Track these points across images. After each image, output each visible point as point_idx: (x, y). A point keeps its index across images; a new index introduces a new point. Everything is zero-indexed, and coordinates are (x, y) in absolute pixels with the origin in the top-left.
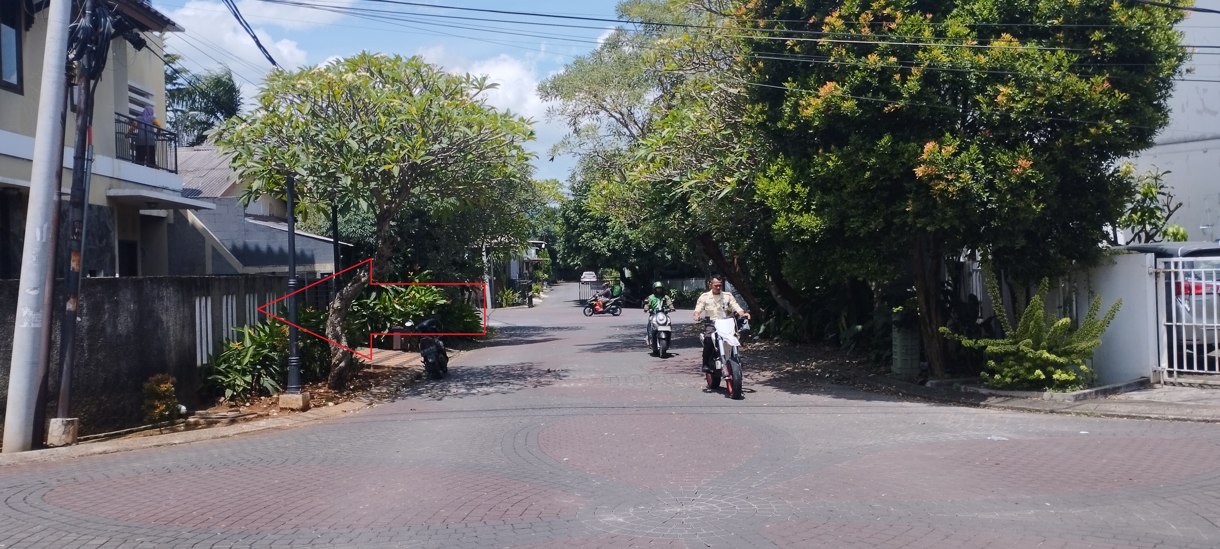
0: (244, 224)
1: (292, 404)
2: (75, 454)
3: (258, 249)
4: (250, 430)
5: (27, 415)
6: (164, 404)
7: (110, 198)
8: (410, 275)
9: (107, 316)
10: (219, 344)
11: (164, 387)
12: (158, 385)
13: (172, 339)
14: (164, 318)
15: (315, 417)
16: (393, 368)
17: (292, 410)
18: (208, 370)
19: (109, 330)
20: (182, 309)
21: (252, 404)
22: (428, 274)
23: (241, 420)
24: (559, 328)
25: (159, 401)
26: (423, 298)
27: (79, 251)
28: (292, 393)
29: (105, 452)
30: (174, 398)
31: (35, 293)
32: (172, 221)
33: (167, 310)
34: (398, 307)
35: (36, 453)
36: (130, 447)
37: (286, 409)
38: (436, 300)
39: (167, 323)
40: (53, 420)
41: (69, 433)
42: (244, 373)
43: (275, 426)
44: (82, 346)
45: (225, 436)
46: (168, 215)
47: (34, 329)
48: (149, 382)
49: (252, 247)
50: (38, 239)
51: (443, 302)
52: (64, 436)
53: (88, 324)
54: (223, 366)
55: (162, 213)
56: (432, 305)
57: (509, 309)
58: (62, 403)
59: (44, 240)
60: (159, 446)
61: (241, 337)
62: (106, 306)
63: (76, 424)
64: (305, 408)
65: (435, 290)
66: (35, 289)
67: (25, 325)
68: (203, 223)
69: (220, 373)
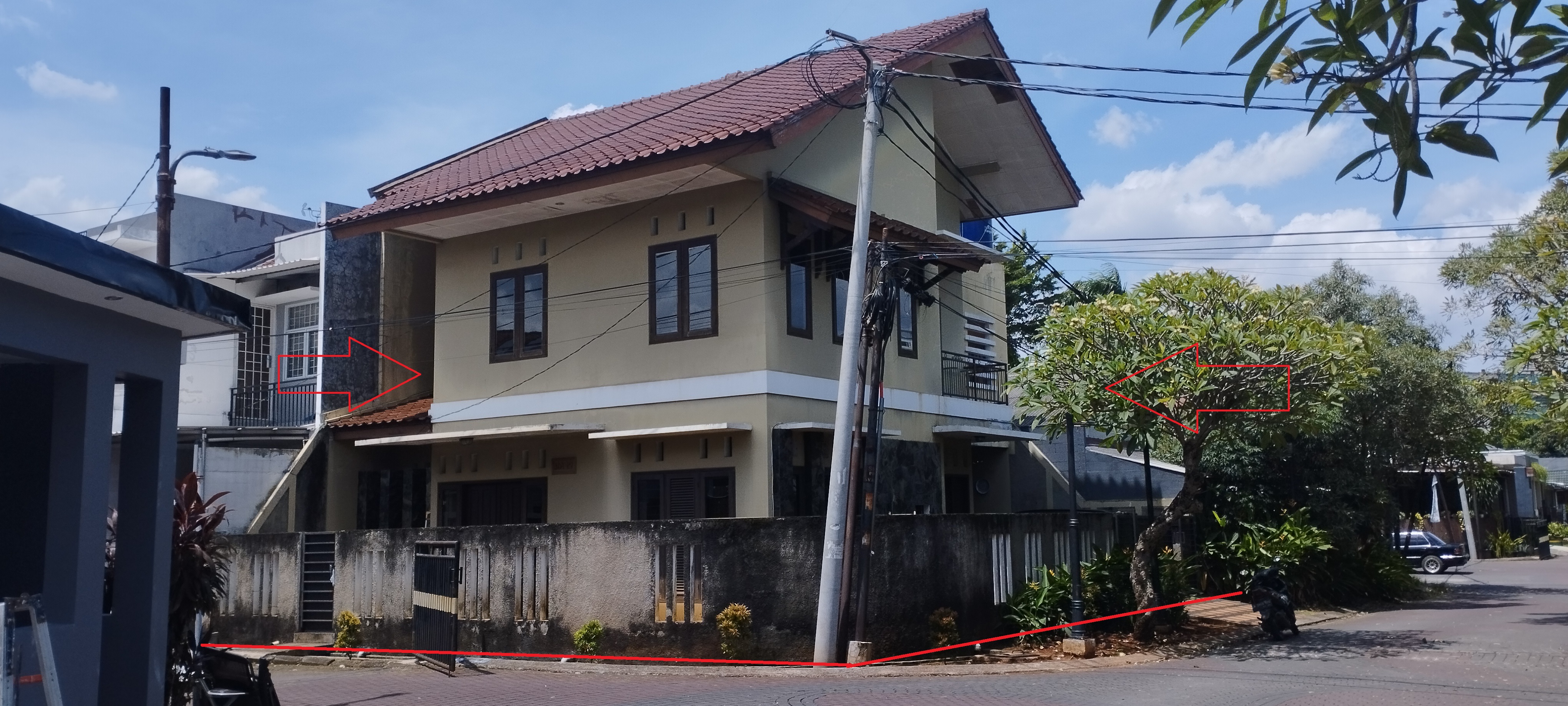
0: (1084, 453)
1: (1075, 650)
2: (866, 675)
3: (1099, 480)
4: (1022, 670)
5: (831, 635)
6: (946, 637)
7: (936, 435)
8: (1282, 512)
9: (905, 551)
10: (1019, 583)
11: (945, 620)
12: (941, 619)
13: (966, 575)
14: (958, 554)
15: (1094, 665)
16: (1236, 625)
17: (1075, 656)
18: (1004, 608)
19: (907, 563)
20: (976, 546)
21: (1045, 648)
22: (1305, 512)
23: (1021, 660)
24: (1548, 591)
25: (942, 634)
26: (1298, 542)
27: (873, 491)
28: (1075, 638)
29: (889, 675)
30: (956, 632)
31: (837, 528)
32: (1013, 451)
33: (960, 547)
34: (1264, 552)
35: (836, 671)
36: (911, 673)
37: (1069, 654)
38: (1316, 545)
39: (961, 559)
40: (851, 642)
41: (863, 654)
42: (1040, 614)
43: (1048, 669)
44: (884, 578)
45: (997, 673)
46: (1010, 445)
47: (836, 560)
48: (934, 615)
49: (1094, 478)
50: (839, 482)
51: (1325, 547)
52: (859, 657)
53: (889, 557)
54: (1021, 607)
55: (1004, 444)
56: (1311, 551)
57: (1506, 560)
58: (859, 629)
59: (844, 483)
60: (935, 675)
61: (1039, 579)
62: (905, 541)
63: (869, 647)
64: (1090, 654)
65: (1316, 532)
66: (836, 525)
67: (829, 556)
68: (1044, 453)
69: (1016, 613)
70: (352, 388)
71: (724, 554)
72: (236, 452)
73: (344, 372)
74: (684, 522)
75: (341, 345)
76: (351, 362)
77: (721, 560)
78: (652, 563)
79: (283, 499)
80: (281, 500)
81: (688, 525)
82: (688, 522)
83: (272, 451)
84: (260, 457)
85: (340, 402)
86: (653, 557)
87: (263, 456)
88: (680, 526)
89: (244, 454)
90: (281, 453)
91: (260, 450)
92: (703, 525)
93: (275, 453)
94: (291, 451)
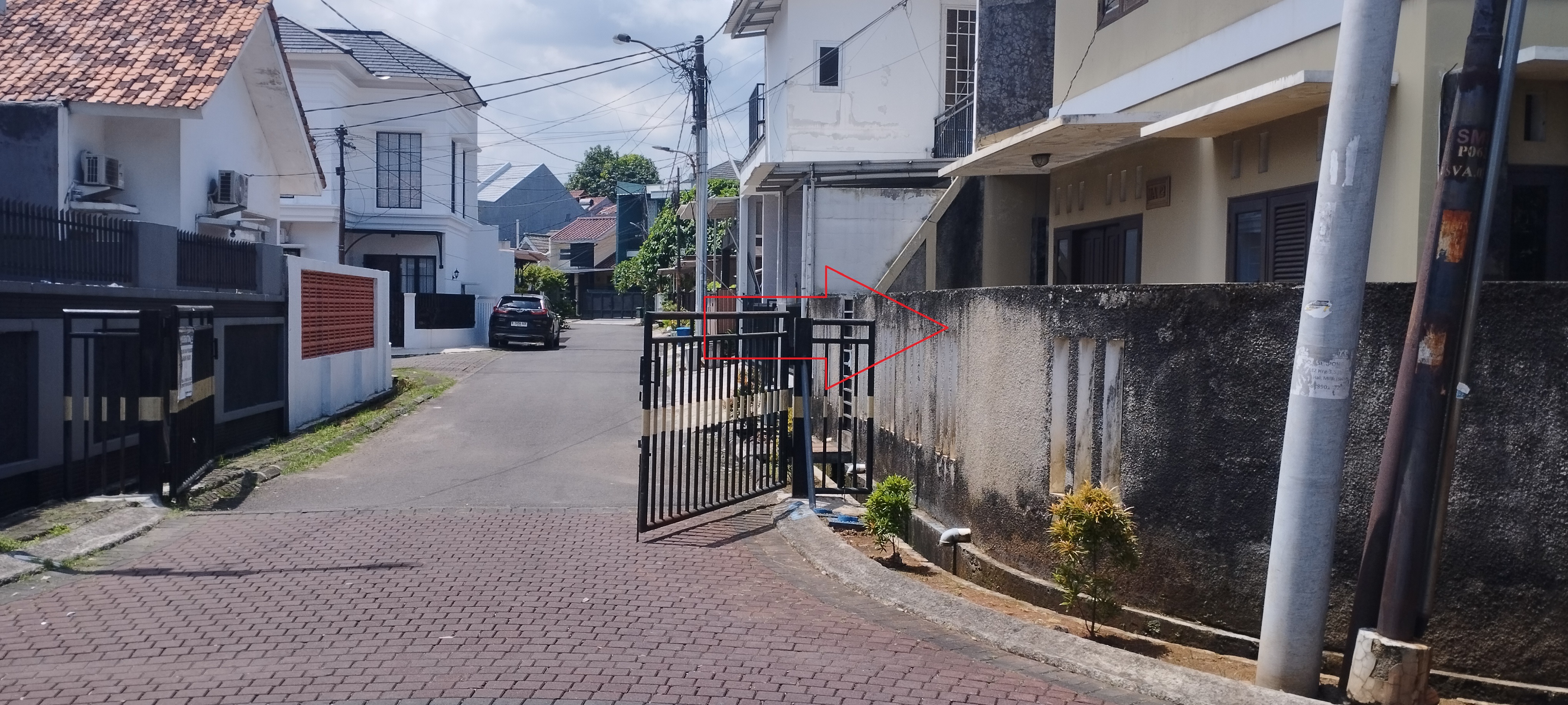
27: (1472, 207)
31: (1319, 313)
40: (1359, 635)
50: (1334, 180)
59: (1348, 182)
70: (1025, 101)
71: (1167, 366)
72: (857, 194)
73: (1012, 79)
74: (1098, 291)
75: (1006, 41)
76: (1022, 65)
77: (1160, 377)
78: (1048, 374)
79: (920, 254)
80: (916, 255)
81: (1104, 297)
82: (1106, 291)
83: (905, 192)
84: (890, 200)
85: (1006, 122)
86: (1049, 361)
87: (894, 199)
88: (1088, 300)
89: (867, 196)
90: (919, 195)
91: (889, 190)
92: (1131, 298)
93: (910, 194)
94: (934, 192)
